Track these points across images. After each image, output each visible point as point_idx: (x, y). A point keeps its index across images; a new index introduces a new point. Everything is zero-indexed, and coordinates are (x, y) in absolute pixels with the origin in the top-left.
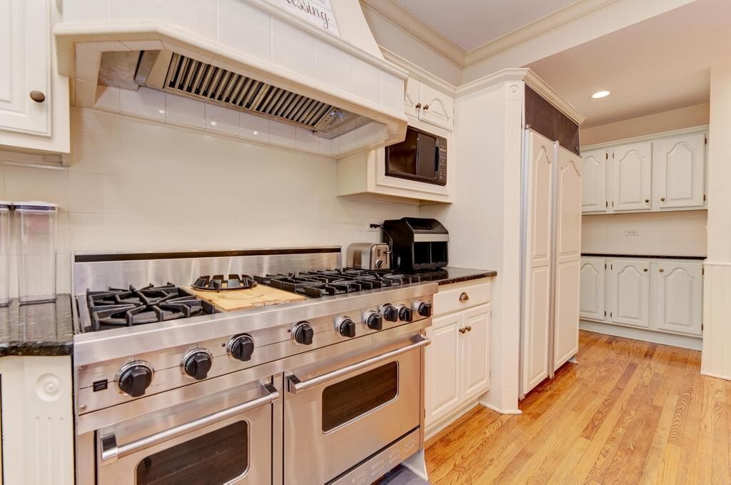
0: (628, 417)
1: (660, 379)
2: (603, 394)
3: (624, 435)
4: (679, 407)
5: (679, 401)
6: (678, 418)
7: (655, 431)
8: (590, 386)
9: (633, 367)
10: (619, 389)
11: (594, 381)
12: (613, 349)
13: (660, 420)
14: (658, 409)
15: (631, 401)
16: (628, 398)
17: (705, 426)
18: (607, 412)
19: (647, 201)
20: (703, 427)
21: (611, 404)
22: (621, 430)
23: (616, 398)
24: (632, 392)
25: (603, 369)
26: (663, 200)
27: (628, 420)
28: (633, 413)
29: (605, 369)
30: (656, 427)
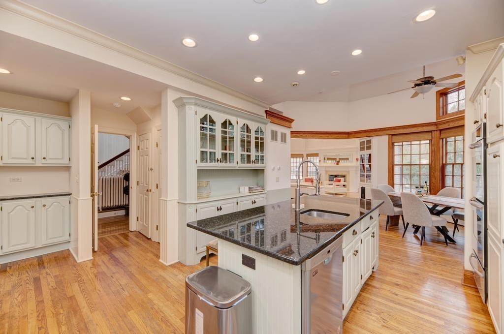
0: (61, 315)
1: (60, 278)
2: (31, 314)
3: (68, 329)
4: (82, 289)
5: (79, 286)
6: (86, 296)
7: (81, 312)
8: (17, 314)
9: (37, 281)
10: (40, 302)
11: (17, 309)
12: (12, 275)
13: (79, 304)
14: (72, 298)
15: (55, 303)
16: (51, 304)
17: (99, 291)
18: (46, 324)
19: (33, 158)
20: (99, 292)
21: (44, 316)
22: (64, 328)
23: (43, 310)
24: (50, 298)
25: (16, 295)
26: (44, 158)
27: (62, 318)
28: (62, 311)
29: (18, 294)
30: (80, 309)
